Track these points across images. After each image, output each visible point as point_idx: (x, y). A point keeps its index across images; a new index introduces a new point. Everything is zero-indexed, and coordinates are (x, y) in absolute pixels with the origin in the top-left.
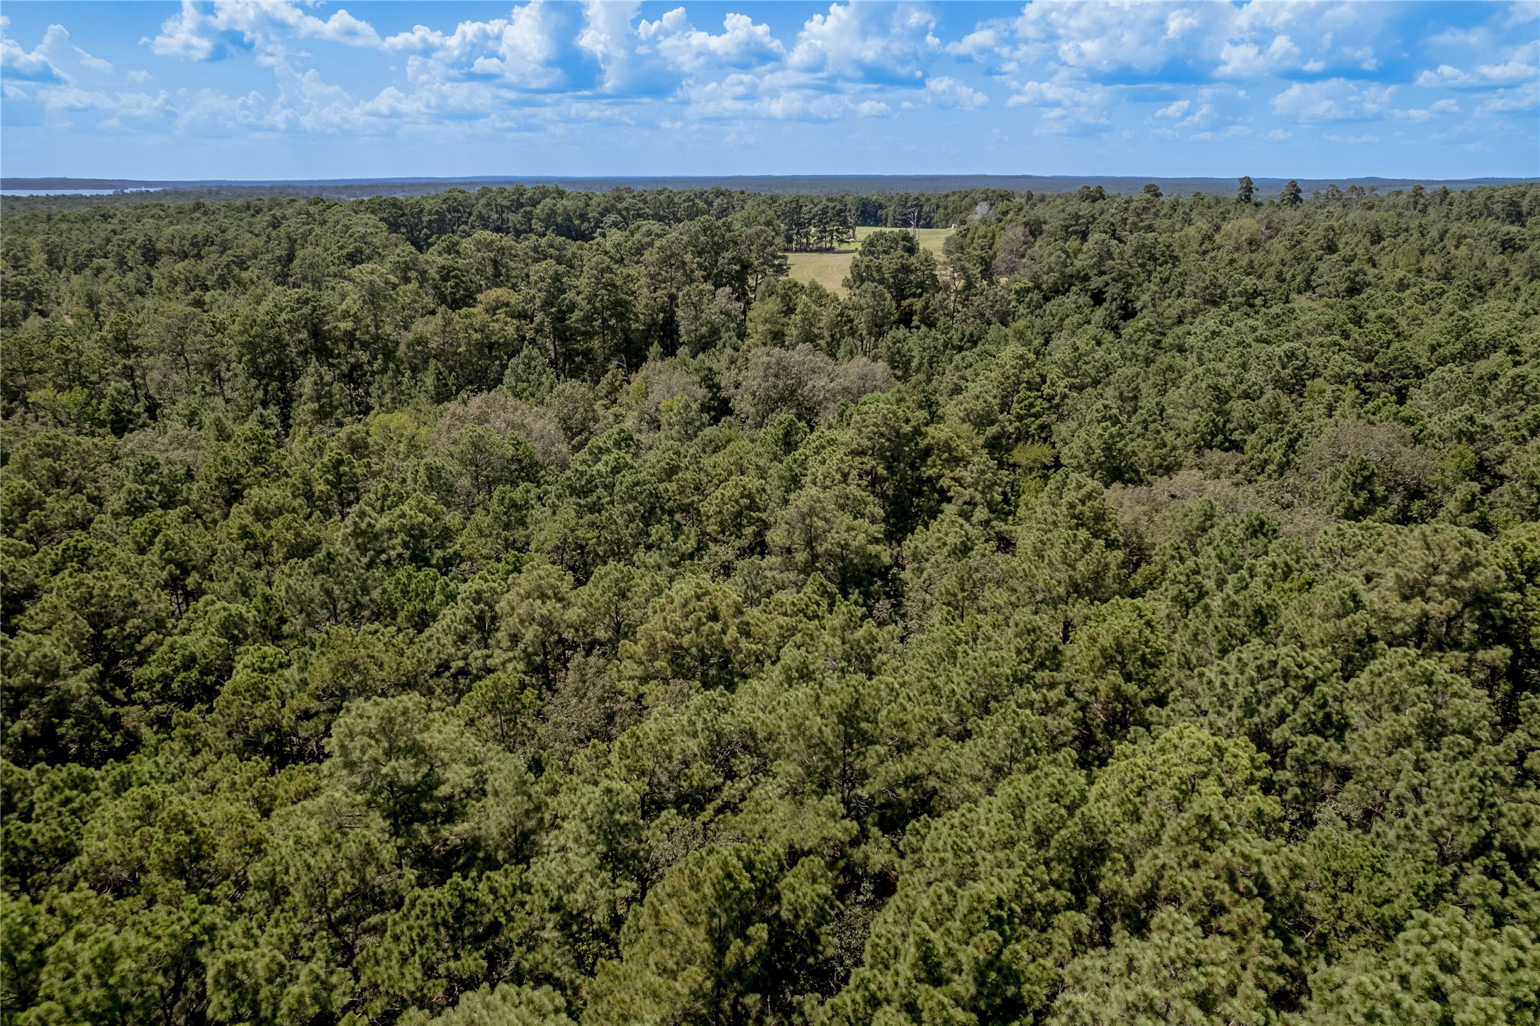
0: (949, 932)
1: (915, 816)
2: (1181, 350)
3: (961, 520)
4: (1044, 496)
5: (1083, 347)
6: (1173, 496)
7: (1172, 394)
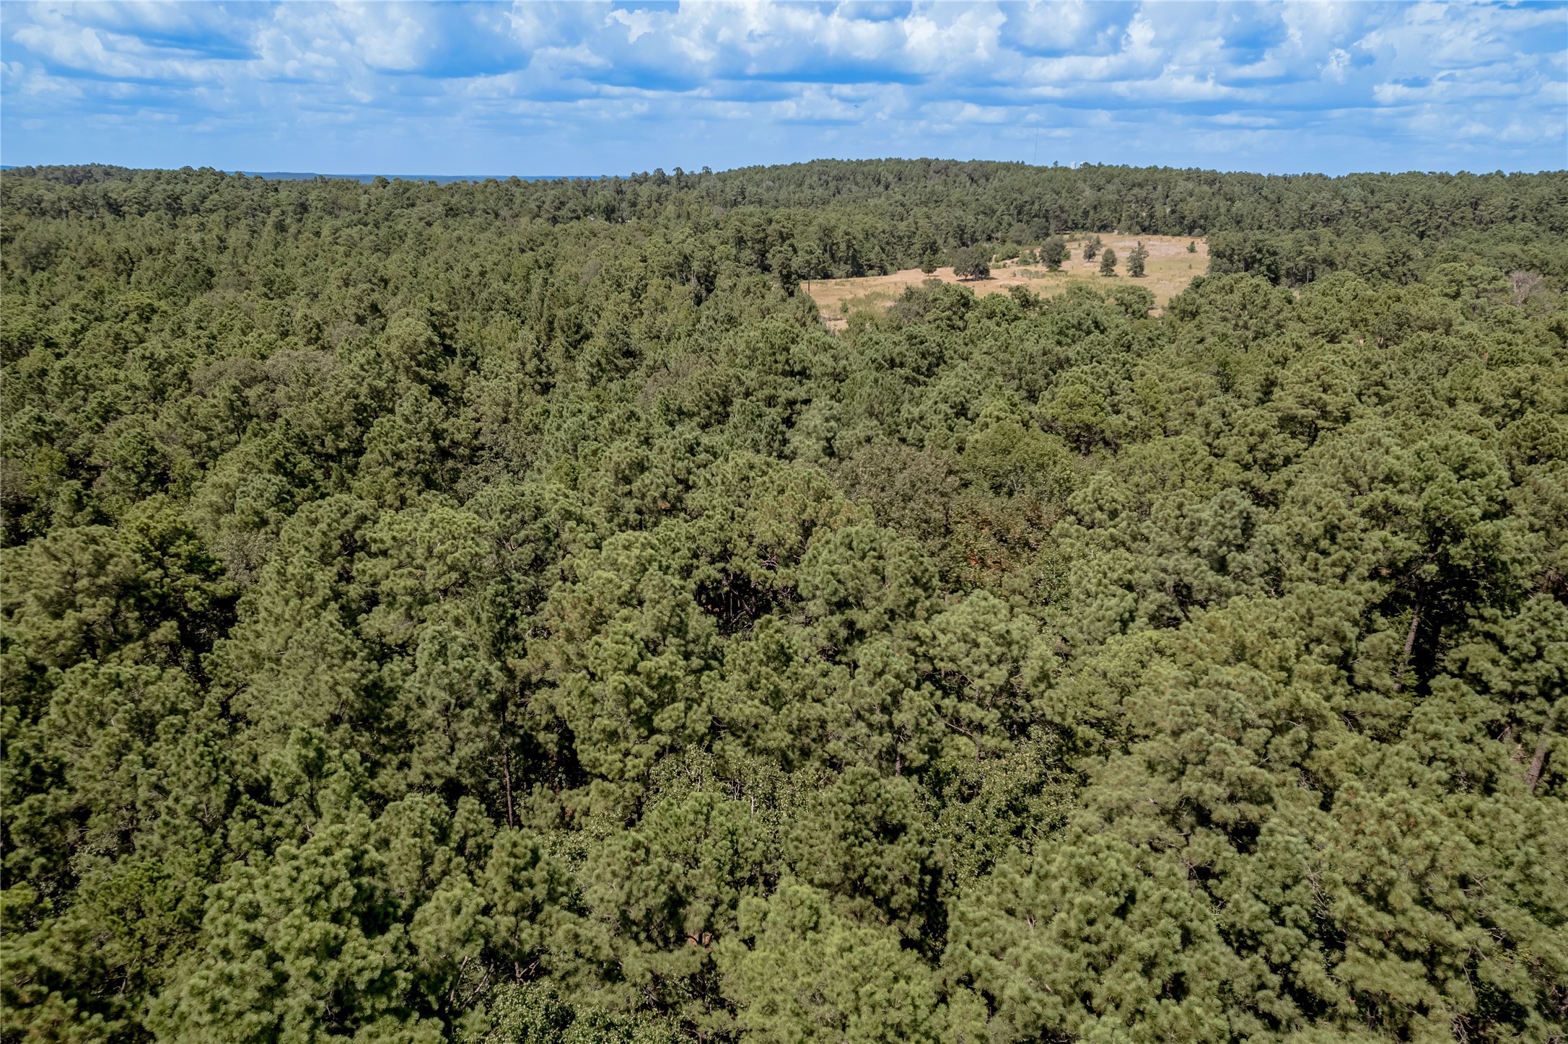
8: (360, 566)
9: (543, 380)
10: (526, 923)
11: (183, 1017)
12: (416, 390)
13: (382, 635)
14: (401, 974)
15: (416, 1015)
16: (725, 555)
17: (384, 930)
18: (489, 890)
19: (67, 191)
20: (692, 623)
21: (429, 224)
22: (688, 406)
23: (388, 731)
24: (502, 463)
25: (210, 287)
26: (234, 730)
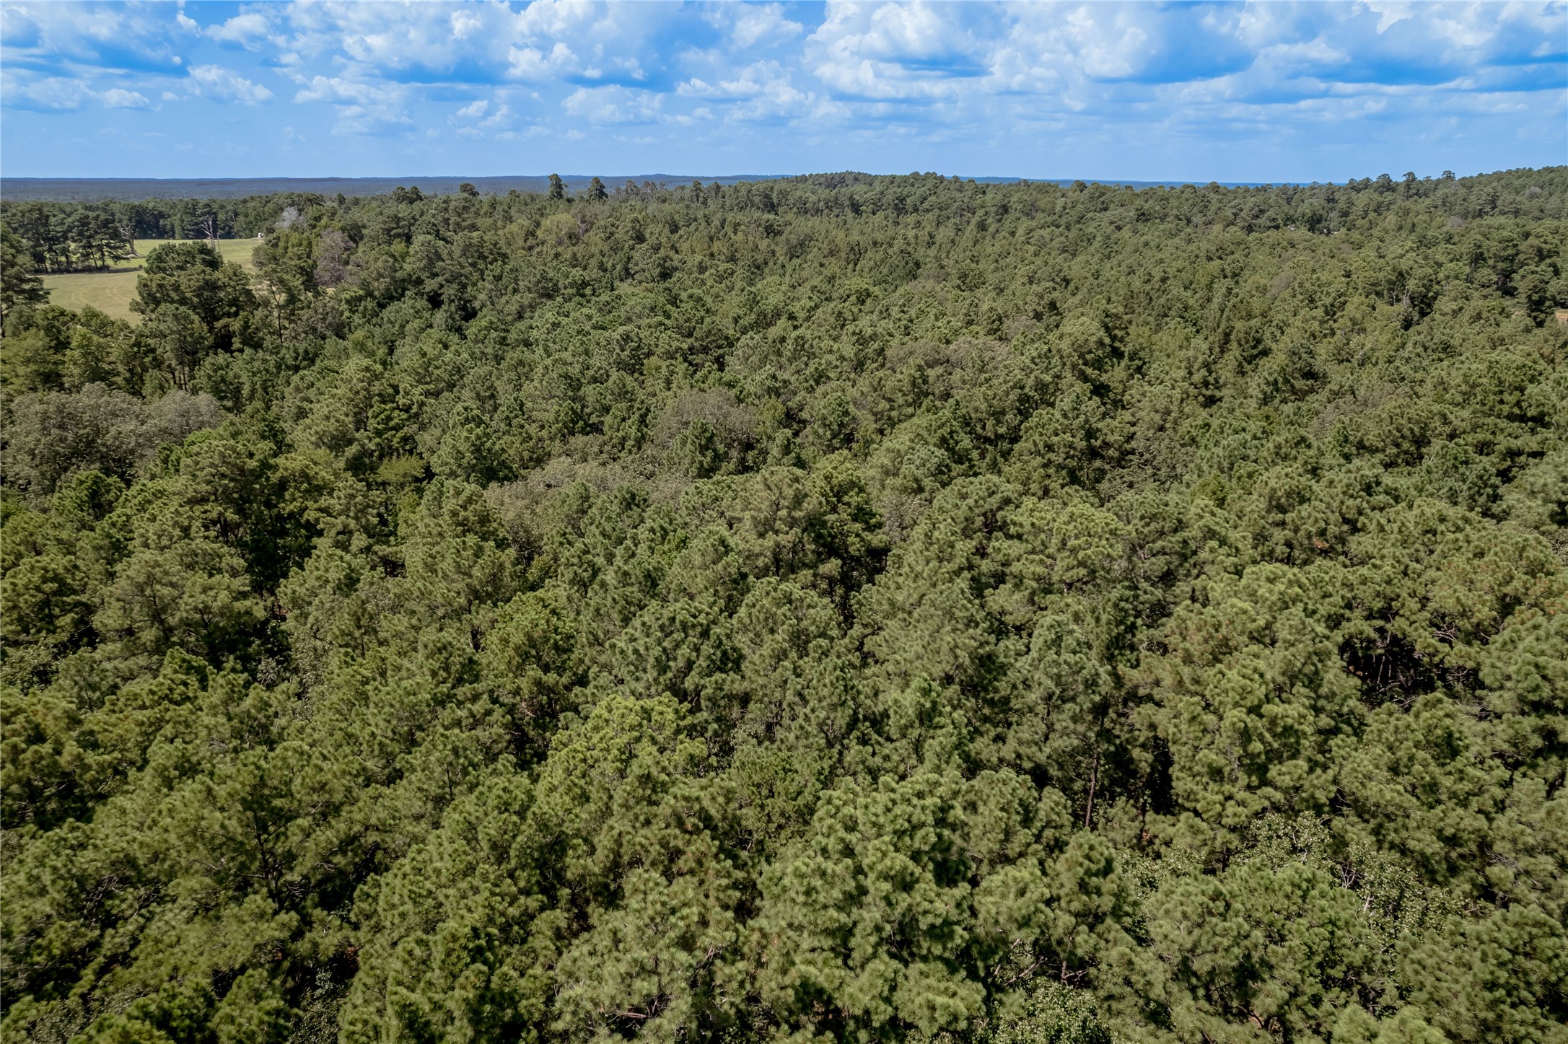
0: (430, 983)
1: (361, 879)
2: (527, 344)
3: (339, 552)
4: (422, 509)
5: (431, 352)
6: (549, 486)
7: (528, 388)
8: (997, 544)
9: (1209, 393)
10: (1084, 928)
11: (785, 890)
12: (1080, 387)
13: (1002, 613)
14: (959, 930)
15: (963, 973)
16: (1387, 613)
17: (952, 883)
18: (1057, 883)
19: (825, 193)
20: (1329, 676)
21: (1119, 228)
22: (1371, 440)
23: (991, 703)
24: (1150, 471)
25: (915, 277)
26: (865, 665)
